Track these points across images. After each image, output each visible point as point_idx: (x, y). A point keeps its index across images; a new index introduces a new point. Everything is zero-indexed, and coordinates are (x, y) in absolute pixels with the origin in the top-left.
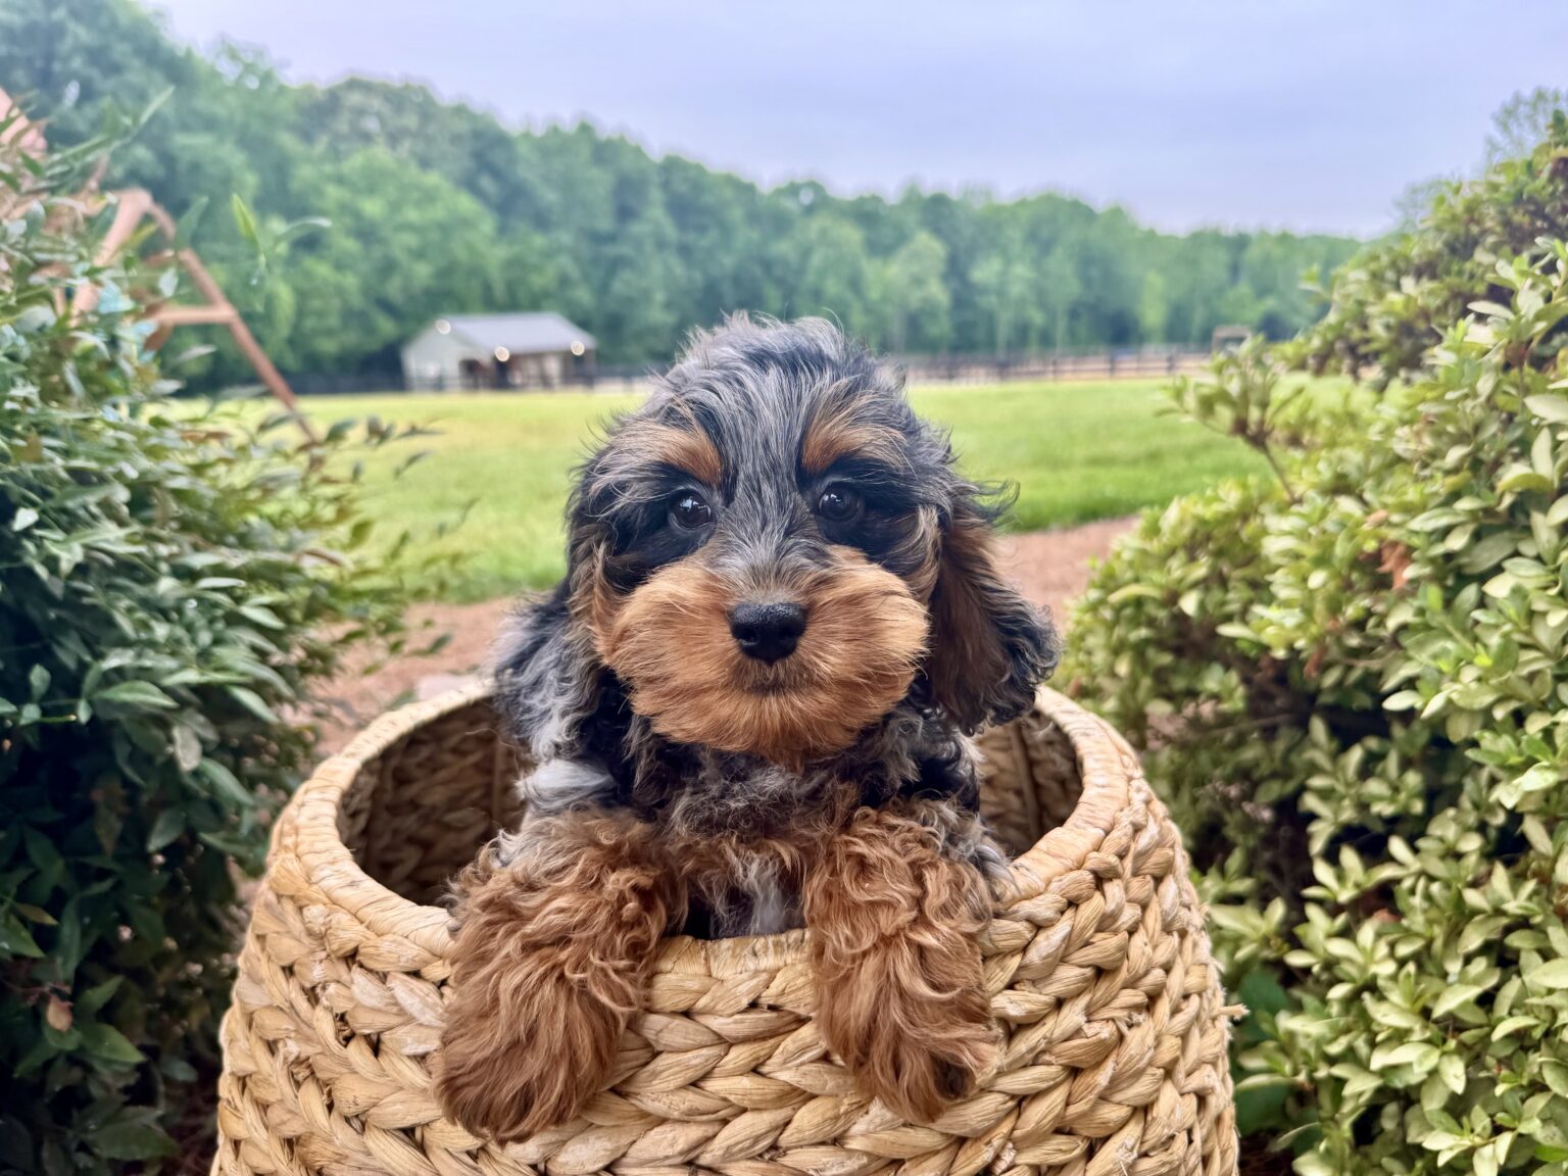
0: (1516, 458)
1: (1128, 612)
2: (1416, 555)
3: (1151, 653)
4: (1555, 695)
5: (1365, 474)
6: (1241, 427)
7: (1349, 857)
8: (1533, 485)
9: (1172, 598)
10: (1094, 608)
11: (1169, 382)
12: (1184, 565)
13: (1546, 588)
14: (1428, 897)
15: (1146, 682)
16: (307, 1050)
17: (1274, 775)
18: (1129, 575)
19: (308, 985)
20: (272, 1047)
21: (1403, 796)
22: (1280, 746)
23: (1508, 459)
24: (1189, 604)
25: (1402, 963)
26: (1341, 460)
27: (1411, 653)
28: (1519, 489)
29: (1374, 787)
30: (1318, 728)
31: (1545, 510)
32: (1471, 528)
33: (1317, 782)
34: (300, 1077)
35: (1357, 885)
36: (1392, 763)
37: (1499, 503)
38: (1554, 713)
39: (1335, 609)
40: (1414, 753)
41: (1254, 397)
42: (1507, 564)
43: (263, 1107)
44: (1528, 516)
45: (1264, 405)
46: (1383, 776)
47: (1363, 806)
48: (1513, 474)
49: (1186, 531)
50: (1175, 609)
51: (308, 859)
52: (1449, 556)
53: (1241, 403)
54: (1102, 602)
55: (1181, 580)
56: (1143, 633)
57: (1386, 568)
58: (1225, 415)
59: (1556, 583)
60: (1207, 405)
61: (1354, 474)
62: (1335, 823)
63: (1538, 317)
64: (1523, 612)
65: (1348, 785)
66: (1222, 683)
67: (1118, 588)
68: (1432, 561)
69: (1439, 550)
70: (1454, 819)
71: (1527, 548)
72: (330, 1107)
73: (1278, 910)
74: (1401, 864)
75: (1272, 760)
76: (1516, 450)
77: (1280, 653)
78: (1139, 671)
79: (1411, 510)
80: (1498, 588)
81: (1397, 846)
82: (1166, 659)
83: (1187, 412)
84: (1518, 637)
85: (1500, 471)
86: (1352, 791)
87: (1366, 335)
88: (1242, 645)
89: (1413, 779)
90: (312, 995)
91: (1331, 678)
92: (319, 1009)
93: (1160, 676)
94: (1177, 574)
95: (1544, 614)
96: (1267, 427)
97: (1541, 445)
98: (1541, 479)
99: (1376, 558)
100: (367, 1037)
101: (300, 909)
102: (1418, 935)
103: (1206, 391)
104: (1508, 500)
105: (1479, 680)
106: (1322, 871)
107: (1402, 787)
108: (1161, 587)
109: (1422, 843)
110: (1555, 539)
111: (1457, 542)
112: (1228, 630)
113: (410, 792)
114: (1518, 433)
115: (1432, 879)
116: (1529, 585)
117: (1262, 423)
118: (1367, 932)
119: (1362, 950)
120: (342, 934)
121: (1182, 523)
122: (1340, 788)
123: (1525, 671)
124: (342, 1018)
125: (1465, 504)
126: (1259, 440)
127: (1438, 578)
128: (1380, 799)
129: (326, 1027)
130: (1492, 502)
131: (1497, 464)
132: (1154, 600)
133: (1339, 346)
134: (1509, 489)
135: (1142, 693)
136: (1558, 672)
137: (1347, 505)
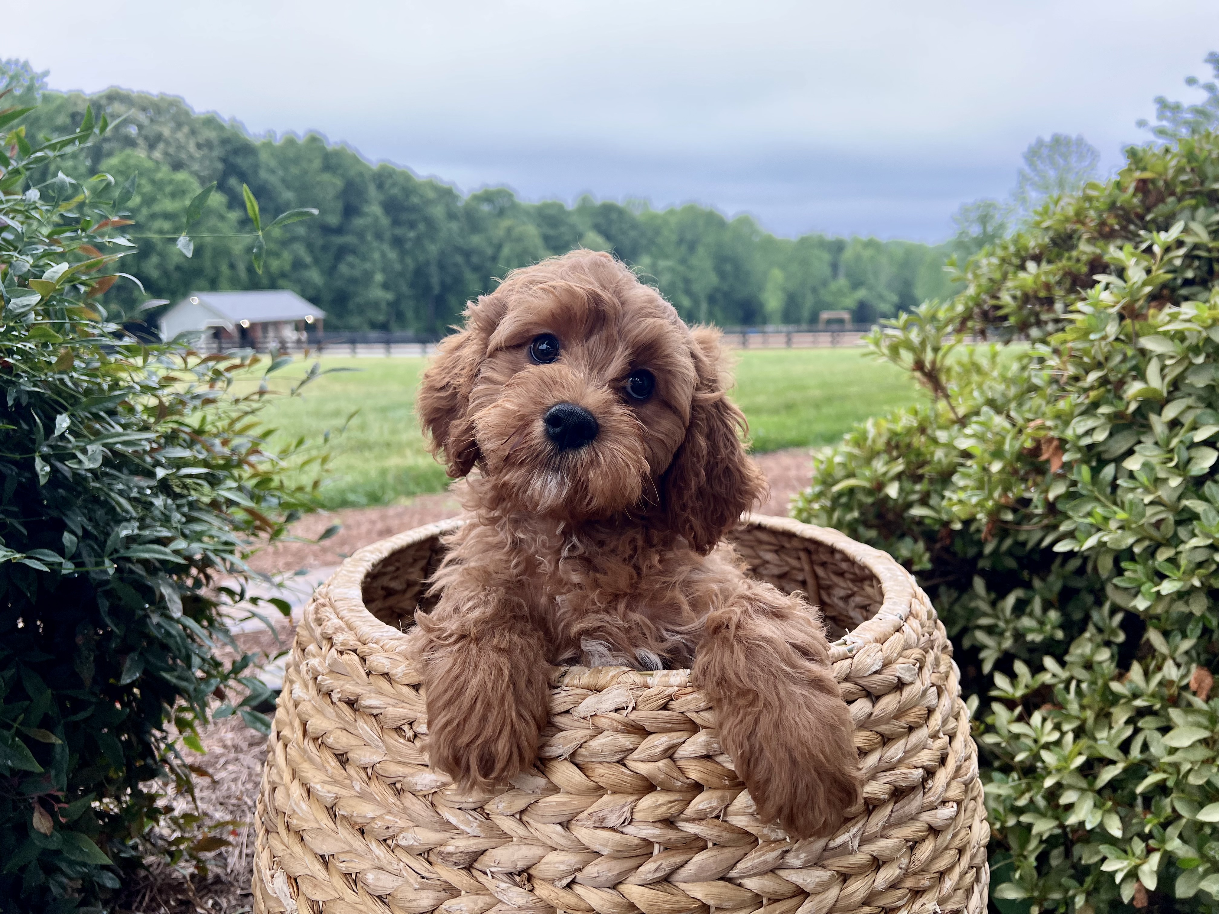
0: (1135, 379)
1: (844, 500)
4: (1175, 534)
6: (919, 366)
7: (1020, 668)
8: (1150, 395)
9: (880, 486)
10: (817, 498)
12: (887, 463)
13: (1165, 463)
14: (1079, 693)
18: (843, 473)
21: (1048, 628)
24: (893, 491)
27: (1070, 513)
28: (1140, 399)
29: (1026, 622)
31: (1158, 413)
32: (1109, 427)
33: (983, 621)
35: (1027, 687)
36: (1037, 605)
37: (1127, 407)
38: (1176, 546)
39: (1006, 489)
40: (1053, 596)
41: (929, 343)
42: (1137, 448)
44: (1146, 418)
45: (936, 350)
46: (1031, 615)
47: (1019, 636)
48: (1134, 388)
49: (884, 439)
50: (881, 495)
52: (1090, 447)
53: (920, 348)
54: (824, 493)
55: (885, 474)
56: (856, 514)
57: (1044, 457)
58: (907, 357)
59: (1171, 460)
60: (895, 350)
61: (1001, 398)
62: (1000, 650)
63: (1144, 284)
64: (1151, 479)
65: (1007, 622)
66: (912, 551)
67: (836, 482)
68: (1079, 449)
69: (1086, 441)
70: (1090, 640)
73: (975, 703)
74: (1053, 674)
76: (1134, 374)
77: (958, 526)
80: (1133, 464)
81: (1049, 662)
83: (882, 354)
85: (1125, 387)
86: (1011, 626)
87: (997, 303)
88: (927, 521)
89: (1053, 615)
91: (990, 547)
94: (881, 470)
95: (1165, 480)
96: (939, 365)
97: (1152, 370)
98: (1155, 391)
99: (1036, 451)
102: (1078, 718)
103: (894, 341)
104: (1133, 407)
105: (1121, 528)
106: (999, 680)
107: (1047, 621)
108: (869, 480)
109: (1067, 658)
110: (1166, 431)
111: (1100, 436)
112: (915, 511)
115: (1079, 681)
116: (1155, 461)
118: (1036, 718)
119: (1035, 729)
122: (1002, 624)
123: (1151, 521)
125: (1104, 410)
126: (932, 376)
127: (1086, 461)
128: (1031, 630)
130: (1121, 408)
131: (1121, 383)
132: (864, 489)
134: (1135, 398)
136: (1178, 518)
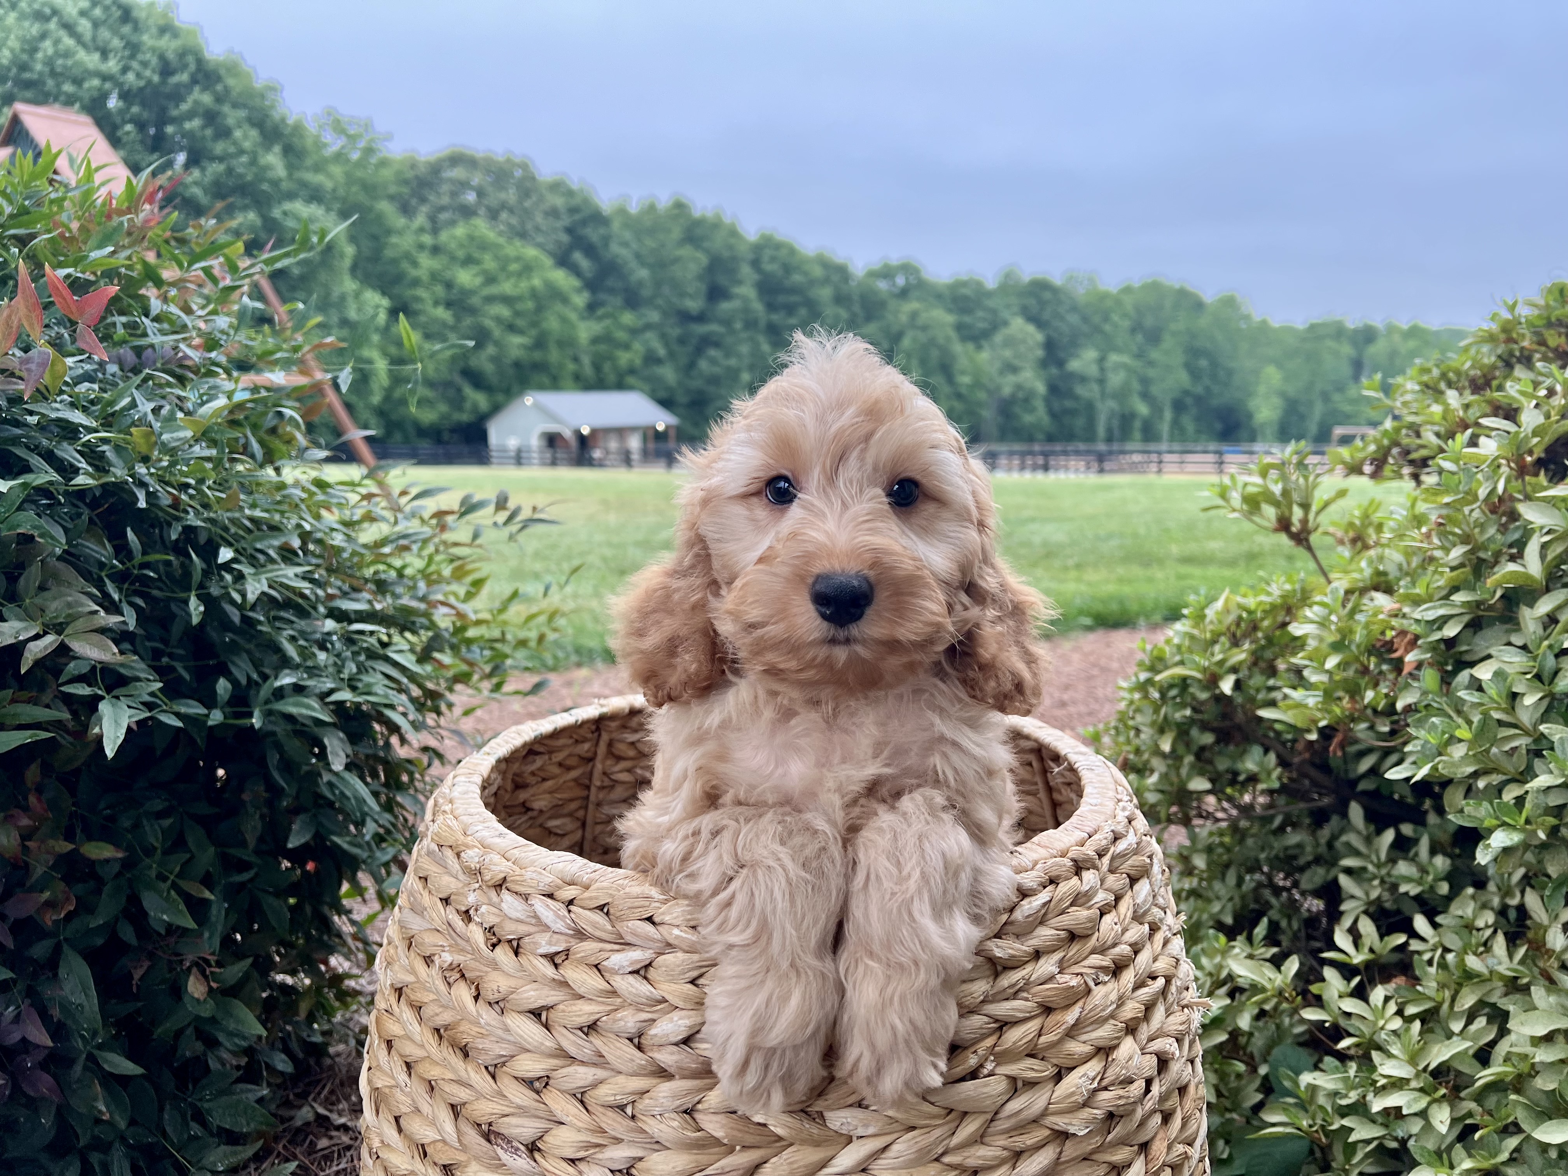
0: (1513, 558)
1: (1173, 692)
2: (1419, 642)
3: (1195, 732)
4: (1528, 767)
5: (1404, 572)
6: (1284, 525)
7: (1367, 927)
8: (1522, 582)
9: (1214, 679)
10: (1143, 687)
11: (1214, 479)
12: (1227, 649)
13: (1524, 673)
14: (1443, 965)
15: (1189, 759)
16: (459, 958)
17: (1318, 860)
18: (1177, 658)
19: (464, 909)
20: (428, 960)
21: (1430, 878)
22: (1325, 833)
23: (1503, 559)
24: (1227, 686)
25: (1409, 1020)
26: (1381, 559)
28: (1508, 584)
29: (1403, 868)
30: (1356, 812)
31: (1531, 606)
32: (1466, 618)
33: (1351, 862)
34: (451, 980)
35: (1371, 950)
36: (1423, 848)
37: (1490, 597)
38: (1528, 782)
39: (1355, 692)
40: (1444, 838)
41: (1295, 496)
42: (1495, 652)
43: (418, 1008)
44: (1516, 609)
45: (1305, 506)
46: (1413, 860)
47: (1392, 885)
48: (1504, 572)
49: (1231, 618)
50: (1214, 690)
51: (464, 818)
53: (1284, 501)
54: (1149, 682)
55: (1221, 663)
56: (1188, 712)
57: (1399, 653)
58: (1270, 512)
59: (1533, 668)
60: (1253, 503)
61: (1393, 573)
62: (1365, 901)
63: (1535, 433)
64: (1504, 695)
65: (1379, 866)
66: (1261, 764)
67: (1167, 668)
68: (1433, 647)
69: (1437, 636)
70: (1473, 897)
71: (1517, 640)
72: (476, 998)
73: (1293, 965)
74: (1423, 939)
75: (1318, 845)
76: (1514, 551)
77: (1313, 737)
78: (1181, 750)
79: (1417, 602)
80: (1484, 672)
81: (1420, 923)
82: (1208, 739)
83: (1234, 510)
84: (1496, 715)
85: (1493, 569)
86: (1384, 871)
87: (1418, 441)
88: (1278, 726)
89: (1441, 863)
90: (467, 916)
91: (1365, 765)
92: (472, 926)
93: (1201, 753)
94: (1219, 657)
95: (1523, 695)
96: (1311, 524)
97: (1533, 548)
98: (1528, 576)
99: (1392, 645)
100: (510, 941)
101: (458, 855)
102: (1430, 999)
103: (1251, 489)
104: (1498, 594)
106: (1341, 939)
107: (1431, 870)
108: (1204, 670)
109: (1439, 919)
110: (1540, 631)
111: (1451, 631)
112: (1265, 713)
113: (523, 795)
114: (1516, 536)
115: (1446, 950)
116: (1509, 669)
117: (1304, 521)
118: (1378, 994)
119: (1373, 1010)
120: (493, 868)
121: (1227, 610)
122: (1370, 867)
123: (1507, 748)
124: (490, 930)
125: (1459, 598)
126: (1301, 538)
127: (1439, 665)
128: (1408, 880)
129: (477, 935)
130: (1484, 596)
131: (1493, 562)
132: (1197, 681)
133: (1395, 451)
134: (1500, 584)
135: (1184, 771)
136: (1533, 747)
137: (1381, 599)
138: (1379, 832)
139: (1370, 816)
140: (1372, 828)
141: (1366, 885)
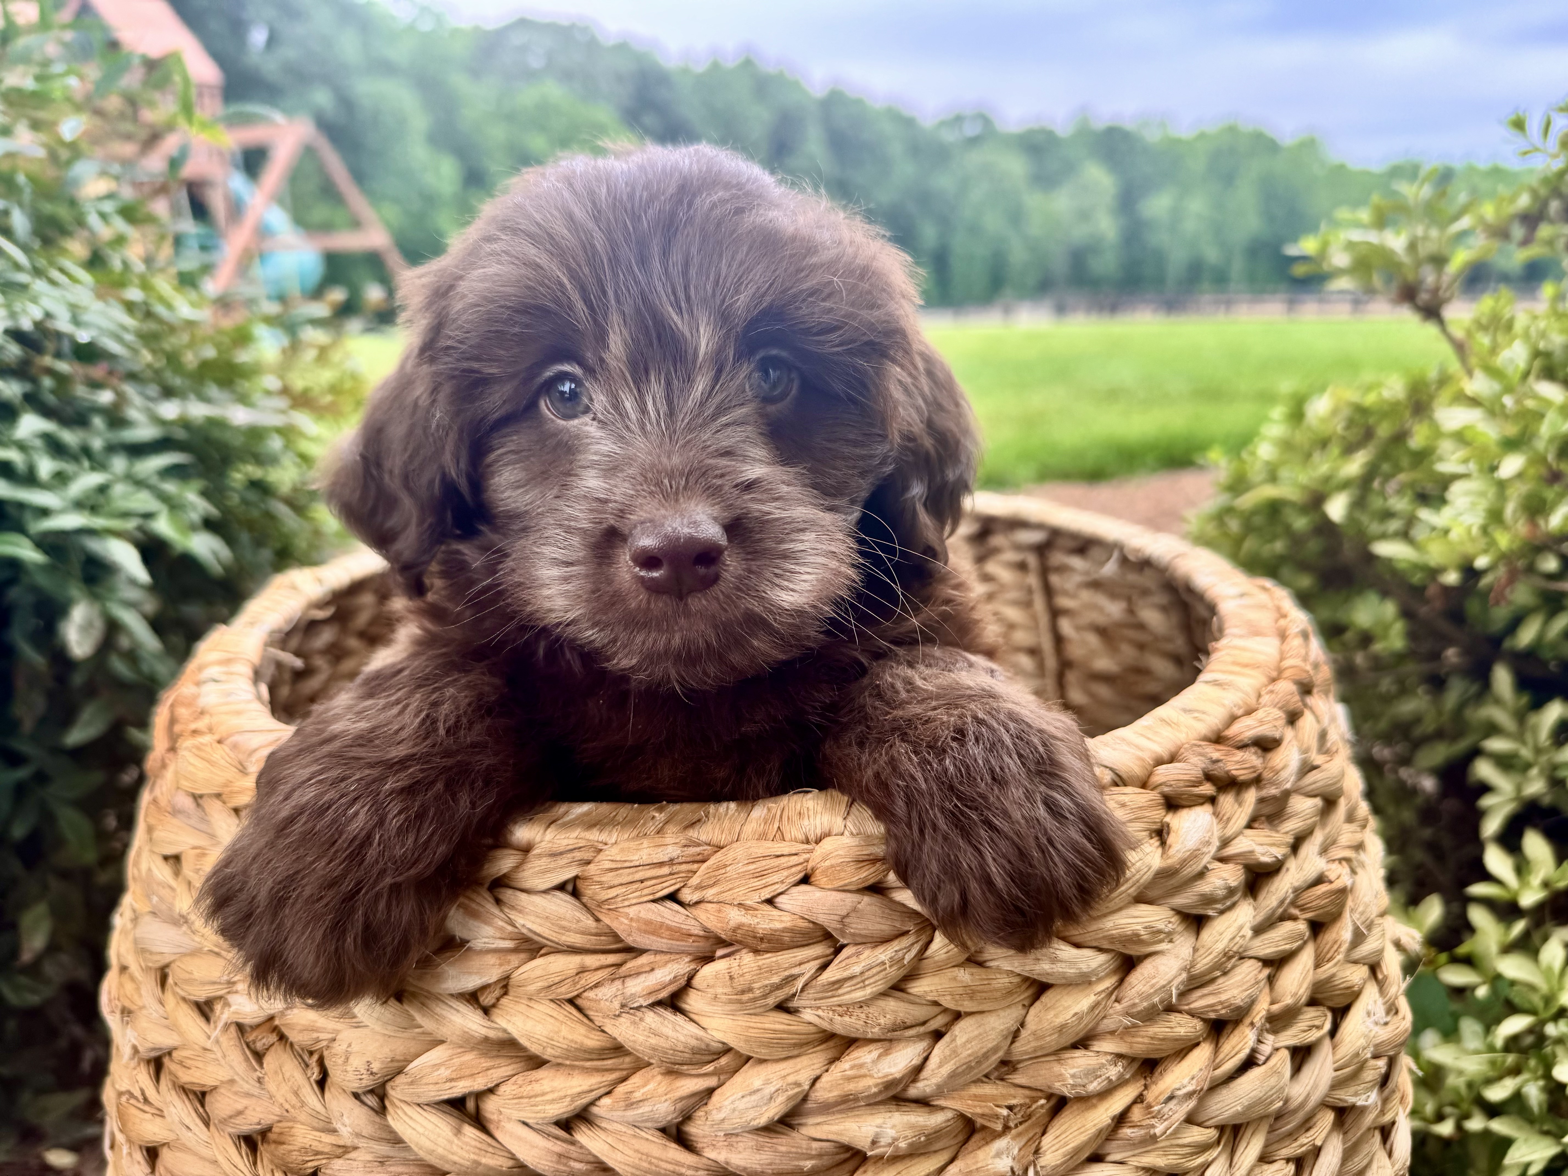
6: (1409, 294)
7: (1535, 844)
9: (1316, 501)
12: (1337, 458)
17: (1441, 734)
18: (1266, 474)
24: (1337, 509)
30: (1503, 679)
33: (1497, 745)
35: (1546, 885)
39: (1535, 511)
47: (1557, 776)
49: (1340, 420)
50: (1318, 515)
55: (1329, 478)
56: (1279, 546)
62: (1516, 798)
65: (1538, 751)
67: (1250, 488)
75: (1440, 715)
77: (1452, 577)
94: (1324, 470)
103: (1362, 250)
106: (1497, 860)
108: (1303, 489)
112: (1385, 549)
117: (1436, 288)
118: (1554, 948)
119: (1546, 973)
121: (1335, 412)
126: (1432, 308)
132: (1294, 504)
137: (1548, 389)
138: (1538, 705)
139: (1522, 683)
140: (1525, 700)
141: (1518, 778)
